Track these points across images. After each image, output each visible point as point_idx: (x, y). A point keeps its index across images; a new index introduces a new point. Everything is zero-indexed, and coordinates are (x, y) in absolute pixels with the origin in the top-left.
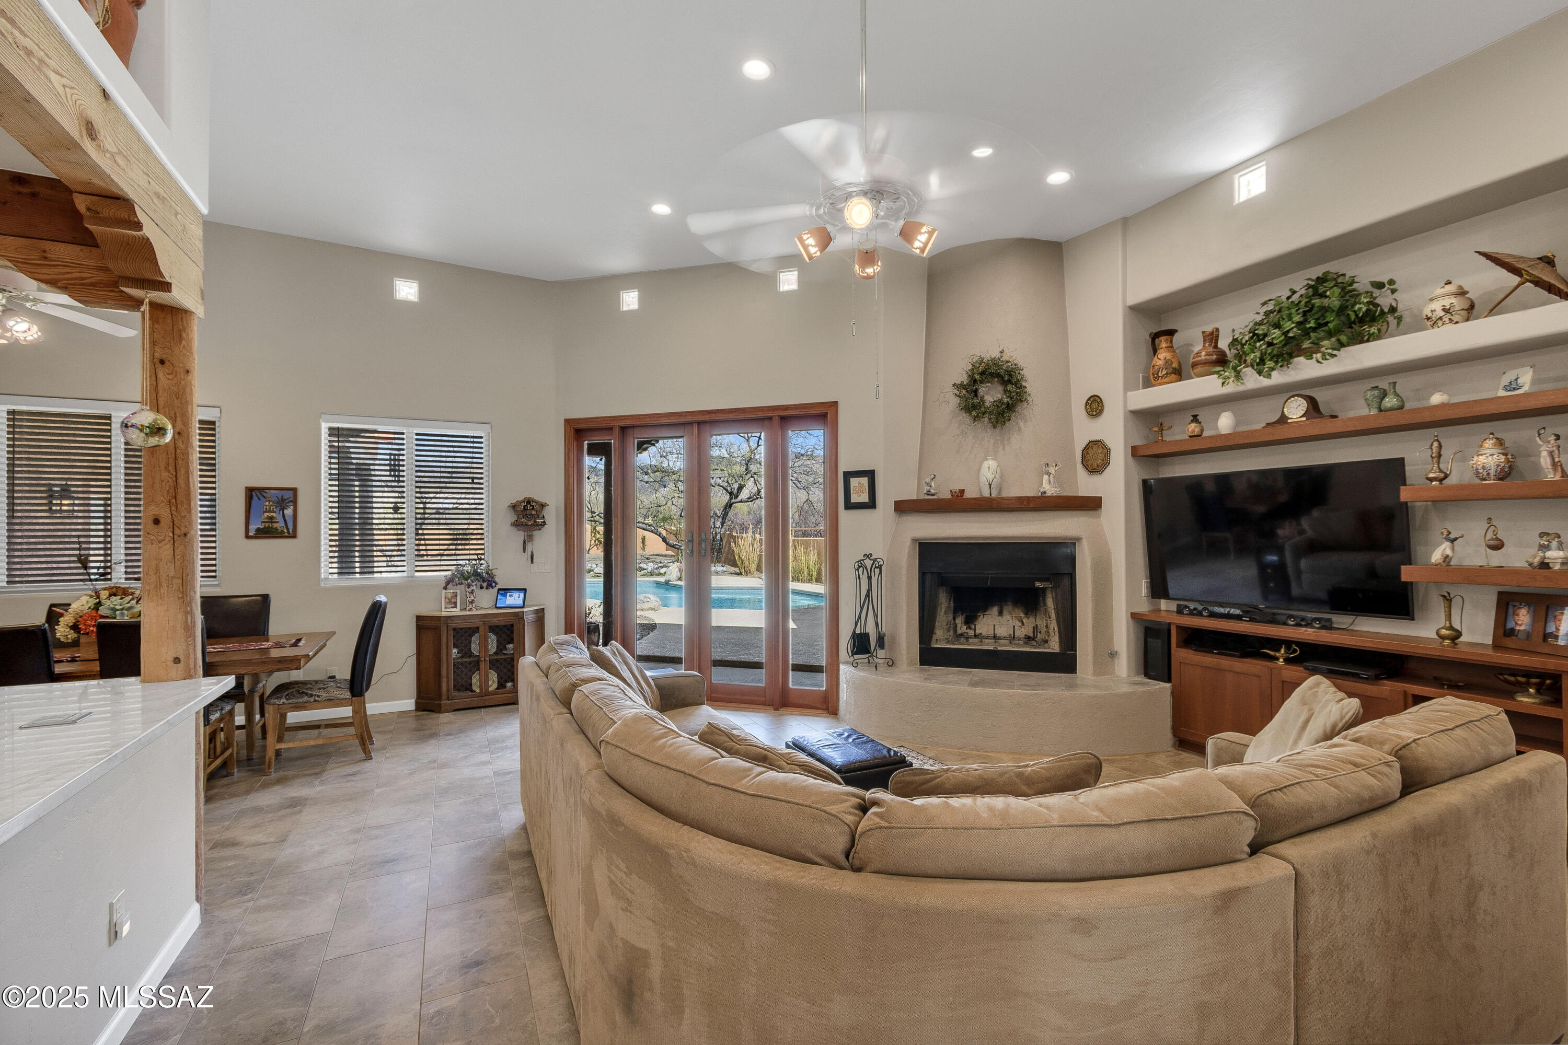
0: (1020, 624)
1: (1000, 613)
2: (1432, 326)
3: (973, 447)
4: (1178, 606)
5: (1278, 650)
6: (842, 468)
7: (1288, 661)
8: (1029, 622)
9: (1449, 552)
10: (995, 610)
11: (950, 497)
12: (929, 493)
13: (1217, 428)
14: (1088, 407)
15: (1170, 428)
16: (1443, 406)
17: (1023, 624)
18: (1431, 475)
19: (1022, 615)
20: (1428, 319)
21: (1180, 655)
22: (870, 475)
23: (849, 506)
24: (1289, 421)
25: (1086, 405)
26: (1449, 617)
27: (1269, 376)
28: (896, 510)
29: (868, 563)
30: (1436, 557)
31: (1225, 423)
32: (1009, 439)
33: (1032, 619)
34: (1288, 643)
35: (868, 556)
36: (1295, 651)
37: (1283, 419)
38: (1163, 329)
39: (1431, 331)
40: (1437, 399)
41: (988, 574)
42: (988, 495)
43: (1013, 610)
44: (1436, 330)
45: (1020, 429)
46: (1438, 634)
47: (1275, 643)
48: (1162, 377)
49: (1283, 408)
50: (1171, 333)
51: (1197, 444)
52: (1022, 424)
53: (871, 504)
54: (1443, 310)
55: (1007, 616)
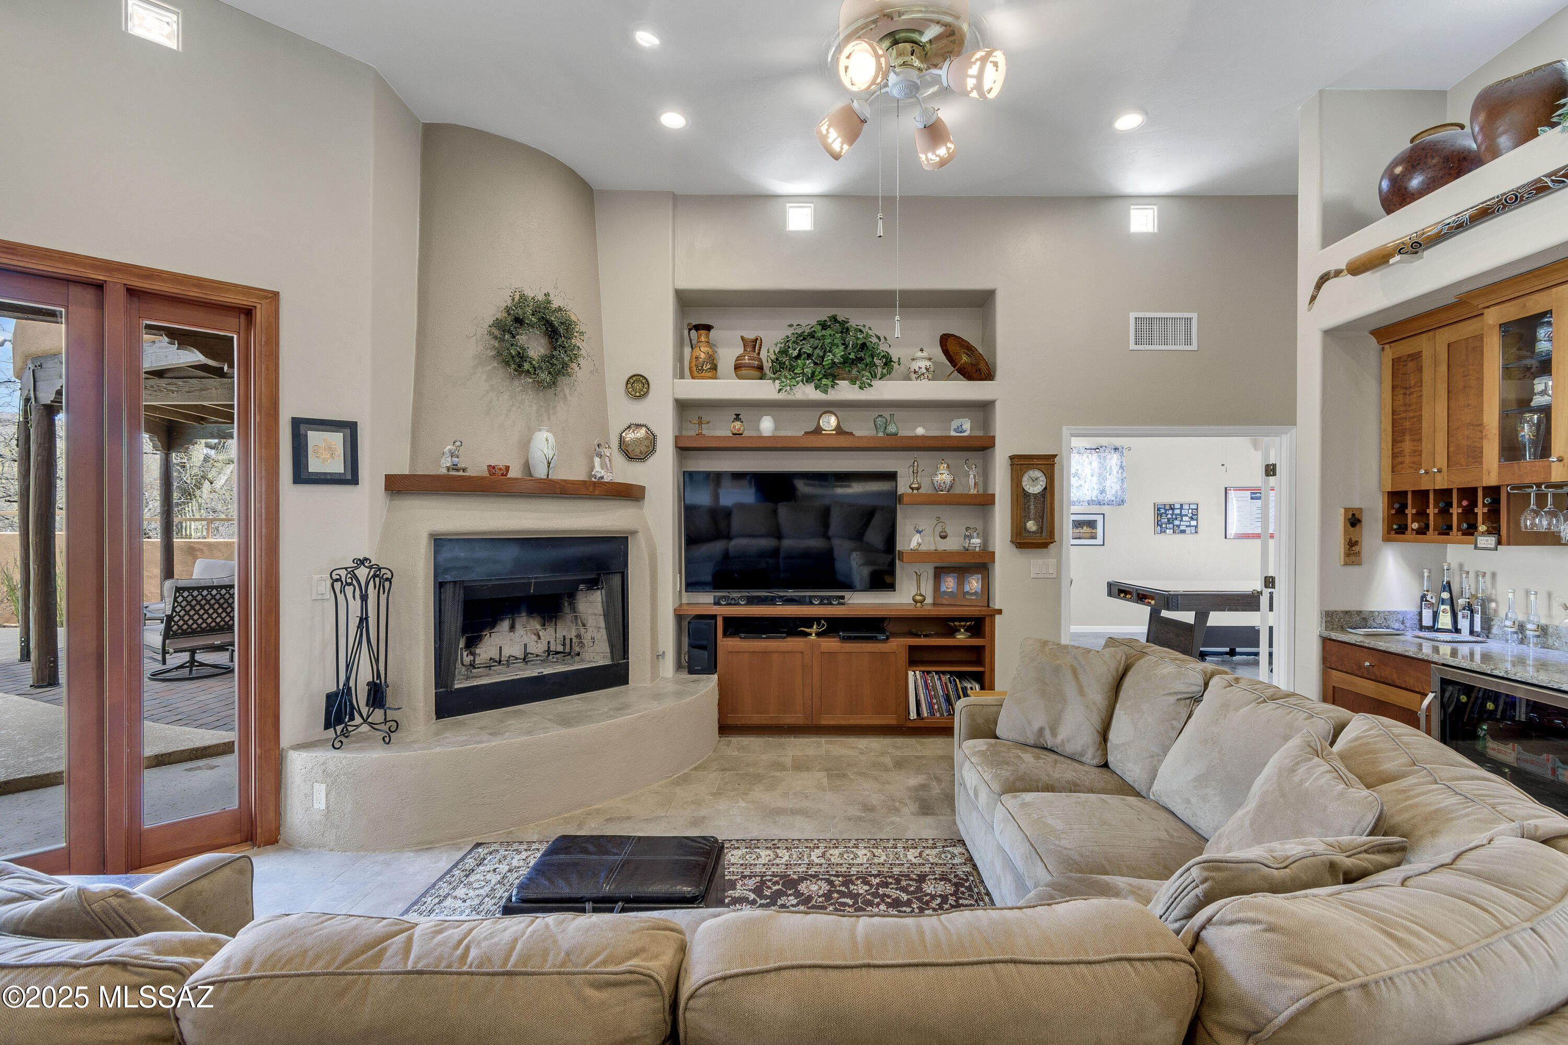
0: (535, 638)
1: (512, 628)
2: (917, 379)
3: (509, 410)
4: (715, 597)
5: (811, 627)
6: (289, 409)
7: (818, 634)
8: (548, 634)
9: (920, 541)
10: (506, 624)
11: (486, 474)
12: (455, 467)
13: (758, 429)
14: (629, 386)
15: (708, 422)
16: (923, 437)
17: (539, 638)
18: (914, 486)
19: (538, 627)
20: (915, 372)
21: (727, 645)
22: (350, 429)
23: (302, 476)
24: (823, 432)
25: (627, 383)
26: (919, 587)
27: (826, 392)
28: (387, 488)
29: (362, 573)
30: (913, 545)
31: (767, 426)
32: (554, 408)
33: (550, 630)
34: (818, 620)
35: (361, 562)
36: (823, 625)
37: (818, 430)
38: (703, 323)
39: (914, 382)
40: (920, 431)
41: (532, 578)
42: (544, 477)
43: (528, 622)
44: (919, 381)
45: (565, 396)
46: (914, 600)
47: (808, 621)
48: (706, 370)
49: (819, 420)
50: (708, 328)
51: (737, 443)
52: (567, 391)
53: (351, 477)
54: (926, 368)
55: (520, 630)
